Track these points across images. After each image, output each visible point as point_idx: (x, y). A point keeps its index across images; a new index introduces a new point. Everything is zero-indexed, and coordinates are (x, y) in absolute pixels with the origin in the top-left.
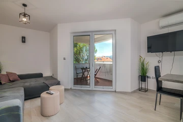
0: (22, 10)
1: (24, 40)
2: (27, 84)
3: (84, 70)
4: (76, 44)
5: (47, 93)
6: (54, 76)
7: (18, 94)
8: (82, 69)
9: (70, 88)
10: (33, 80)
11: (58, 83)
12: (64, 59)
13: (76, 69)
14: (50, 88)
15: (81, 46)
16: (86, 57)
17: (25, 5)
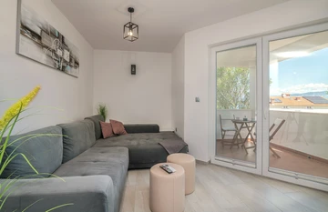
0: (126, 18)
1: (133, 69)
2: (134, 143)
3: (239, 125)
4: (222, 70)
5: (162, 168)
6: (178, 133)
7: (117, 160)
8: (235, 122)
9: (207, 161)
10: (144, 135)
11: (184, 149)
12: (197, 100)
13: (220, 120)
14: (169, 158)
15: (232, 73)
16: (243, 96)
17: (131, 10)
